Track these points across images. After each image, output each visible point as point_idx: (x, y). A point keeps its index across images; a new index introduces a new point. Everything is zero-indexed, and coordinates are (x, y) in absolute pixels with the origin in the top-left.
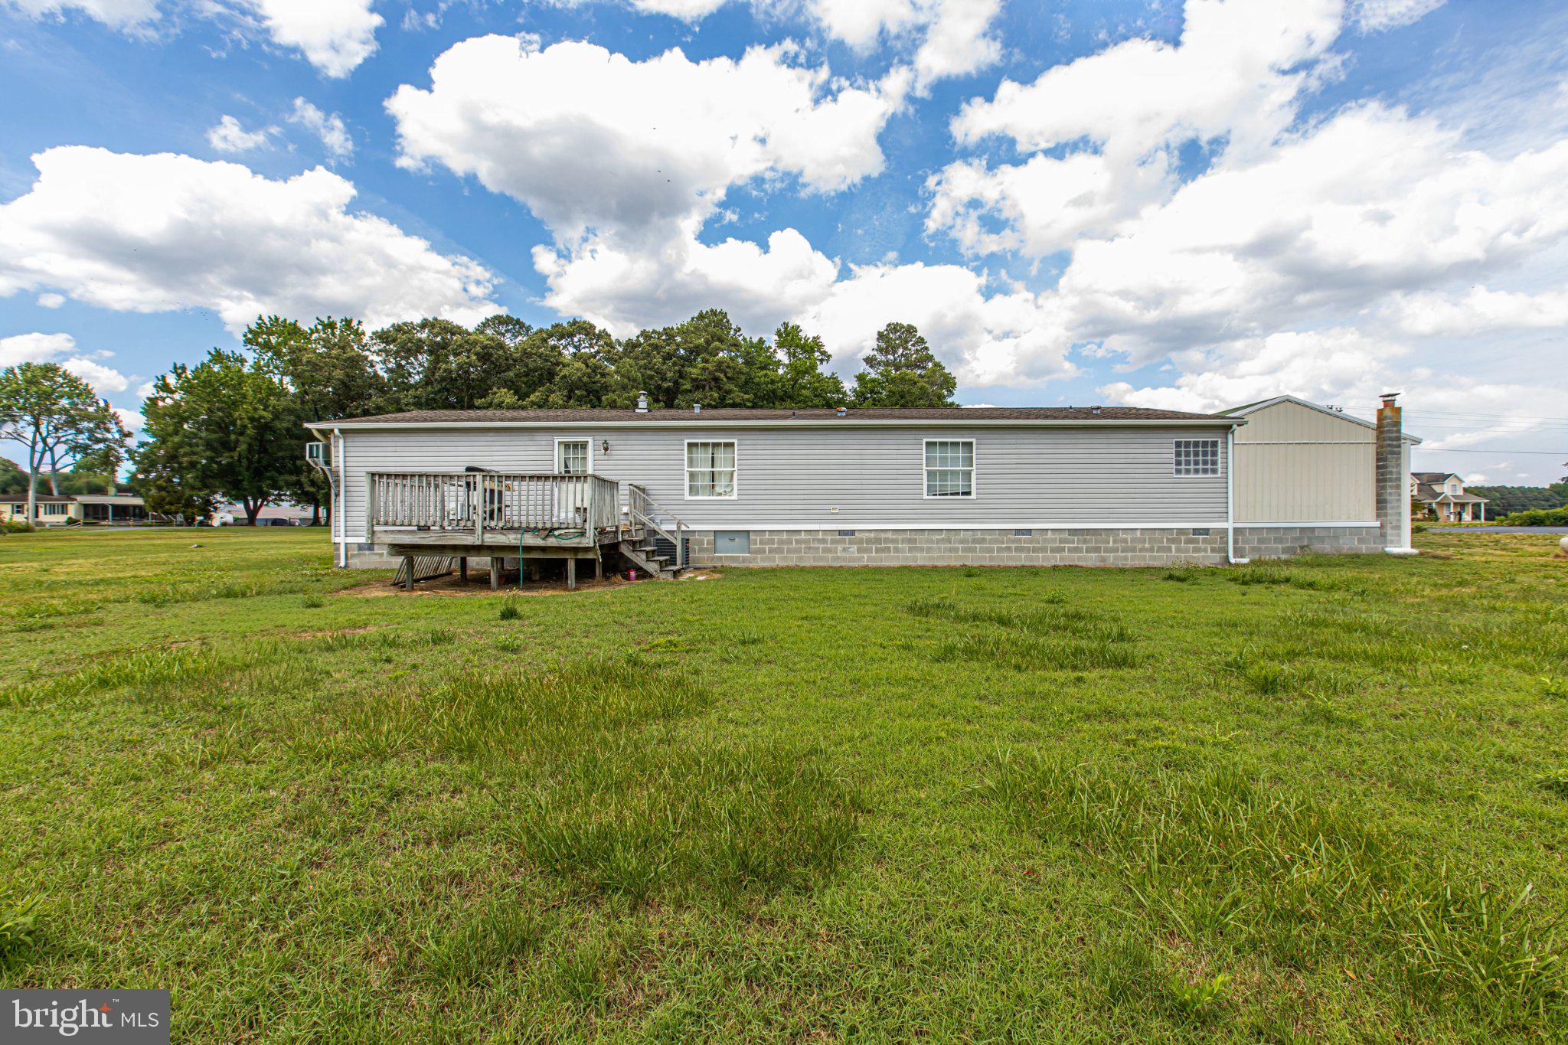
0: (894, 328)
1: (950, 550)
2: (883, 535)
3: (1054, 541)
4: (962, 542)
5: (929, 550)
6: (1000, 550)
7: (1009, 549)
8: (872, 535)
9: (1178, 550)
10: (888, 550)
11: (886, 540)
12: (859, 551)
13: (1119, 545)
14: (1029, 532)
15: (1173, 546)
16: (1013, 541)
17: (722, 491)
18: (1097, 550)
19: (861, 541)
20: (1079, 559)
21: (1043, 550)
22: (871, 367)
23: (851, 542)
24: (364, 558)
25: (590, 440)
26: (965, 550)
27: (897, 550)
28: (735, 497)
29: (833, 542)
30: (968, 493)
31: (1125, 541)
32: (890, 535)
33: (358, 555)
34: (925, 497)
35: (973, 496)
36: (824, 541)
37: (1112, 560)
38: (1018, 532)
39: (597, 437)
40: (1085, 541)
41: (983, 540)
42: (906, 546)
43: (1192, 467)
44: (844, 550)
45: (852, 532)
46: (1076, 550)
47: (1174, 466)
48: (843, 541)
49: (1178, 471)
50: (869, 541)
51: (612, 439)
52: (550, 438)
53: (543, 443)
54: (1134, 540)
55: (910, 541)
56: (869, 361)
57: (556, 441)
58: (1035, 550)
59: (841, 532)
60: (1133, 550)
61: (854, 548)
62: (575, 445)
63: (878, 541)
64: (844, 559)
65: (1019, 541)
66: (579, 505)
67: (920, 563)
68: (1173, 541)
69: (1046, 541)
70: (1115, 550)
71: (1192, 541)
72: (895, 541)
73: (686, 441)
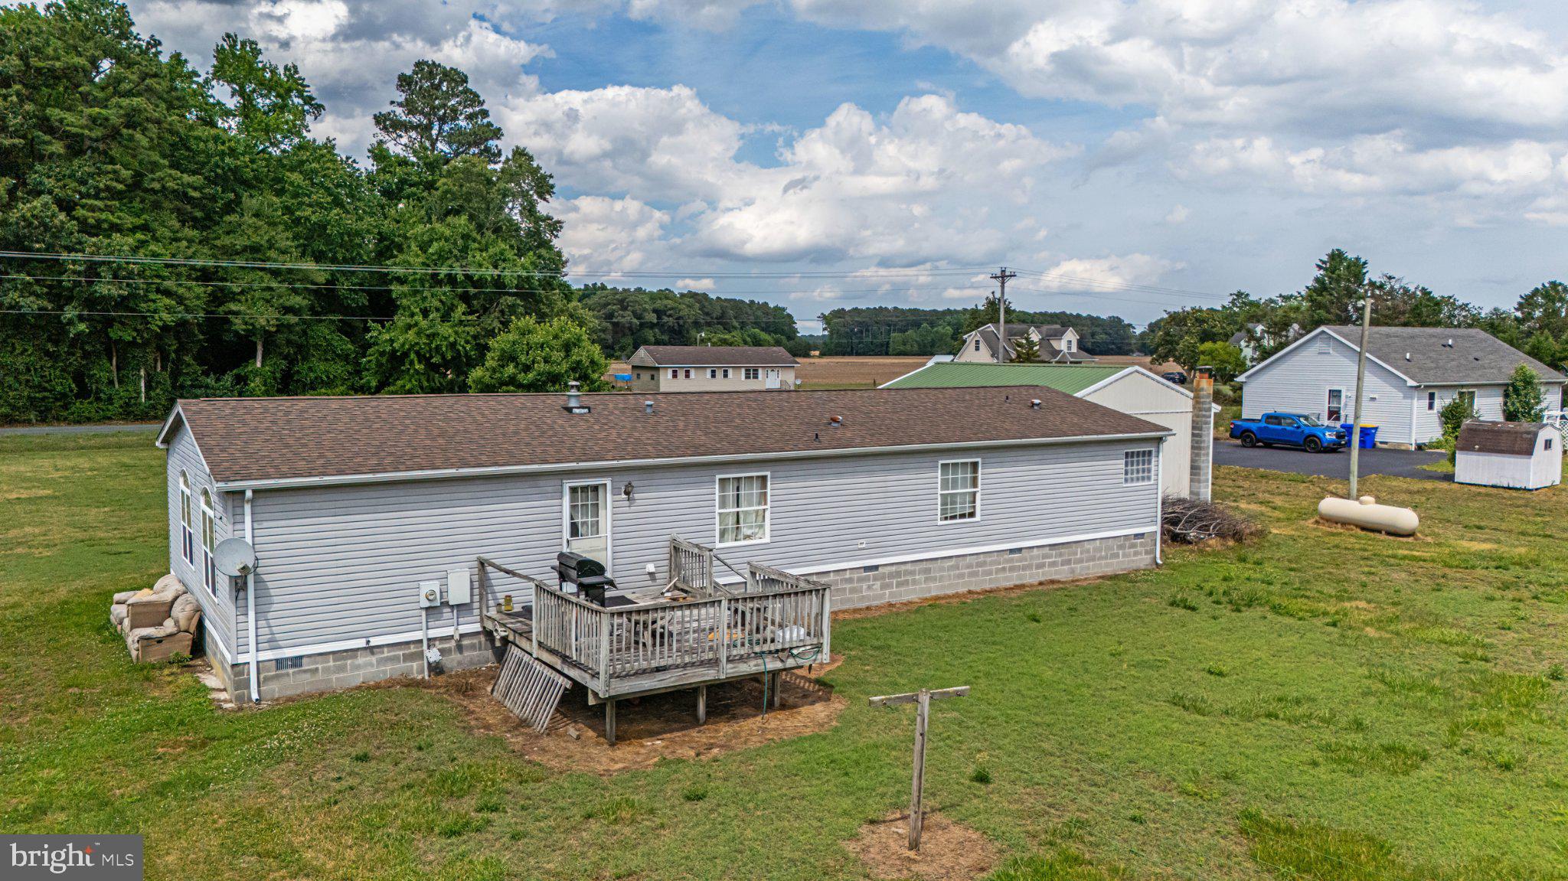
1: (958, 578)
2: (903, 568)
3: (1038, 557)
4: (969, 566)
5: (941, 578)
6: (998, 571)
7: (1004, 569)
8: (894, 568)
9: (1124, 555)
10: (906, 583)
11: (906, 573)
12: (883, 587)
13: (1085, 556)
14: (1019, 550)
15: (1121, 552)
16: (1007, 561)
17: (749, 532)
18: (1068, 562)
19: (883, 577)
20: (1056, 573)
21: (1028, 567)
23: (875, 579)
24: (285, 681)
25: (606, 484)
26: (971, 575)
27: (914, 582)
28: (767, 539)
29: (860, 580)
30: (972, 515)
31: (1088, 551)
32: (909, 567)
33: (277, 677)
34: (940, 523)
35: (978, 518)
36: (850, 580)
37: (1079, 572)
38: (1012, 551)
39: (617, 478)
40: (1061, 555)
41: (984, 564)
42: (923, 577)
43: (1135, 475)
44: (869, 587)
45: (876, 569)
46: (1054, 566)
47: (1123, 476)
48: (867, 579)
49: (1126, 480)
50: (891, 575)
51: (635, 481)
52: (559, 484)
53: (550, 489)
54: (1094, 551)
55: (928, 571)
57: (565, 489)
58: (1024, 568)
59: (867, 569)
60: (1093, 559)
61: (878, 586)
62: (584, 489)
63: (898, 574)
64: (868, 598)
65: (1012, 561)
67: (934, 594)
68: (1121, 547)
69: (1032, 558)
70: (1081, 561)
71: (1133, 546)
72: (912, 573)
73: (718, 477)
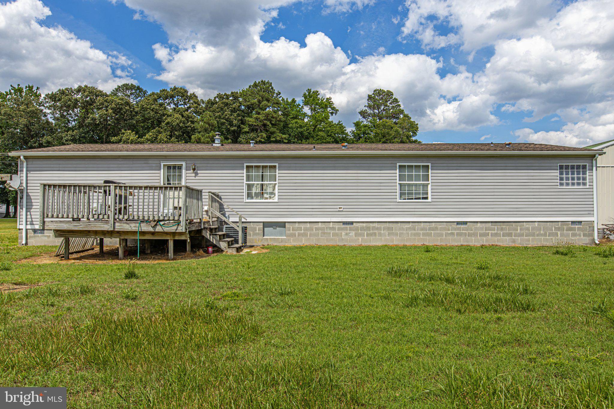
0: (378, 92)
1: (415, 235)
2: (371, 225)
3: (482, 229)
4: (422, 229)
5: (401, 234)
6: (447, 235)
7: (452, 234)
8: (365, 225)
9: (562, 235)
10: (374, 234)
11: (374, 228)
12: (356, 235)
13: (525, 232)
14: (465, 223)
15: (559, 233)
16: (455, 229)
17: (268, 196)
18: (510, 235)
19: (357, 229)
20: (498, 241)
21: (475, 235)
22: (364, 117)
23: (350, 230)
24: (37, 239)
25: (184, 164)
26: (424, 234)
27: (380, 234)
28: (276, 200)
29: (339, 229)
30: (426, 198)
31: (528, 229)
33: (34, 237)
34: (398, 200)
35: (429, 200)
36: (333, 229)
37: (519, 242)
38: (458, 223)
39: (188, 162)
40: (502, 229)
41: (436, 229)
42: (387, 232)
43: (570, 181)
44: (346, 234)
45: (352, 223)
46: (496, 235)
47: (558, 181)
48: (346, 229)
49: (561, 184)
50: (362, 229)
51: (198, 163)
52: (158, 162)
53: (154, 165)
54: (533, 229)
55: (389, 229)
56: (363, 114)
57: (162, 164)
58: (469, 235)
59: (345, 223)
60: (533, 235)
61: (353, 233)
62: (174, 167)
63: (368, 228)
64: (346, 241)
65: (459, 229)
66: (176, 205)
67: (395, 243)
68: (558, 229)
69: (476, 229)
70: (521, 235)
71: (569, 229)
72: (378, 229)
73: (245, 165)
